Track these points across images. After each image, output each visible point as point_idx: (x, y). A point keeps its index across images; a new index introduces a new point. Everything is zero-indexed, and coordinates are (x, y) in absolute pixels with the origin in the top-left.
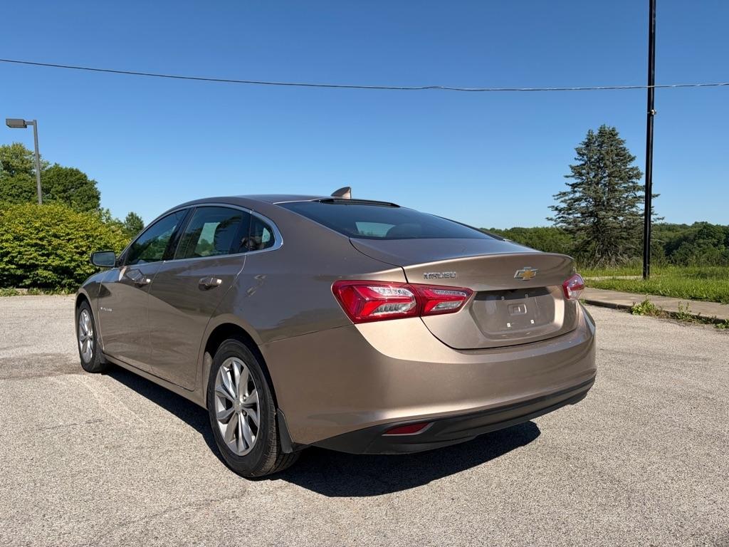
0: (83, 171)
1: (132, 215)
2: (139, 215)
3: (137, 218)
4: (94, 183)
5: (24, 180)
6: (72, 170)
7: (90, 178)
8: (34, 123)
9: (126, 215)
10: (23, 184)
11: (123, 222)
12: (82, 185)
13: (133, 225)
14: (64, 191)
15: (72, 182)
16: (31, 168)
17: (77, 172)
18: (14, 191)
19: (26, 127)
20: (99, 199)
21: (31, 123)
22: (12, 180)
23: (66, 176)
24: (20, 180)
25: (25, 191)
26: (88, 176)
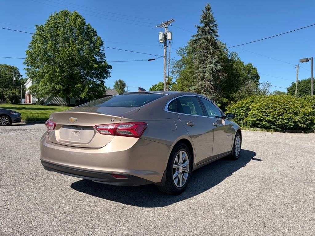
8: (312, 59)
19: (308, 61)
21: (310, 59)
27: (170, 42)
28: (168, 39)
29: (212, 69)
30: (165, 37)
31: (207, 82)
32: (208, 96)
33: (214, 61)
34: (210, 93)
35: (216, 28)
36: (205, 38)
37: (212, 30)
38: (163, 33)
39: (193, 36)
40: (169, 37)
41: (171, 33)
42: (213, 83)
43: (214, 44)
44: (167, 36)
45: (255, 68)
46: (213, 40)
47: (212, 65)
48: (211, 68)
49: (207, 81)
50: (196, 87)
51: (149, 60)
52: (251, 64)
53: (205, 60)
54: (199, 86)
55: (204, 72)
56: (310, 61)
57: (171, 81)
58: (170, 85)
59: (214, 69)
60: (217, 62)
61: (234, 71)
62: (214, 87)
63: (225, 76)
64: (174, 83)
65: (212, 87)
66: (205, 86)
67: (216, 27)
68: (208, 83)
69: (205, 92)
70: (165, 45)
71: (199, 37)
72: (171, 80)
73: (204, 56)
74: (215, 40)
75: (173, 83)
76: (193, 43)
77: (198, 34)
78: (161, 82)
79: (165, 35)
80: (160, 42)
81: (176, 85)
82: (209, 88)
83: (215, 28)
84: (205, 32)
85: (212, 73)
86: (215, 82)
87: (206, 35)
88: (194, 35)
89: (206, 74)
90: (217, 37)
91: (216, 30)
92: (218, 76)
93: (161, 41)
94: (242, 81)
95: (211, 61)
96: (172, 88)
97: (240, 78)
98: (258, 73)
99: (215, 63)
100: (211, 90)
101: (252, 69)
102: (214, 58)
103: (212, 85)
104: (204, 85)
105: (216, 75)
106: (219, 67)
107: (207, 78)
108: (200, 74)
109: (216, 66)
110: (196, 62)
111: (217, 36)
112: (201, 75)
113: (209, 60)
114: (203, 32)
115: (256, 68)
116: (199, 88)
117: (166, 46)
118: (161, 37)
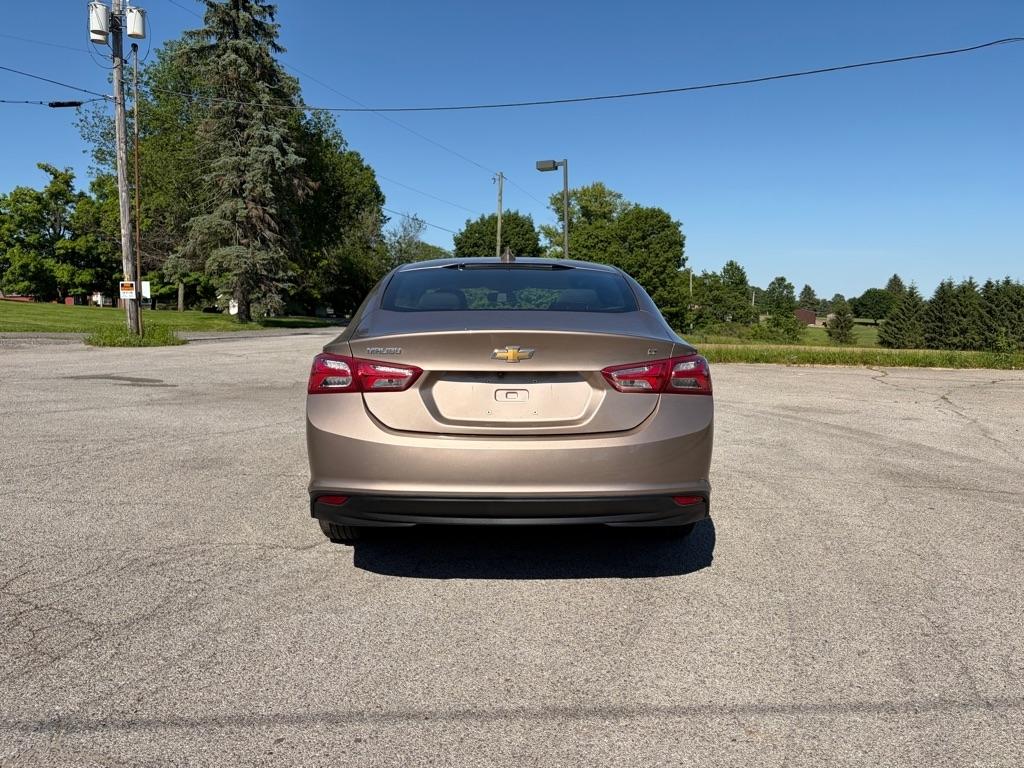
0: (666, 211)
1: (731, 264)
2: (740, 264)
3: (738, 268)
4: (679, 224)
5: (601, 227)
6: (653, 210)
7: (674, 220)
8: (565, 163)
9: (724, 264)
10: (598, 232)
11: (718, 274)
12: (663, 228)
13: (731, 278)
14: (643, 238)
15: (652, 226)
16: (611, 212)
17: (660, 212)
18: (590, 242)
19: (556, 168)
20: (682, 245)
21: (561, 164)
22: (590, 228)
23: (646, 218)
24: (597, 228)
25: (602, 241)
26: (672, 216)
27: (135, 47)
28: (129, 32)
29: (272, 162)
30: (115, 24)
31: (251, 205)
32: (257, 253)
33: (276, 137)
34: (264, 241)
35: (273, 20)
36: (236, 50)
37: (259, 25)
38: (108, 9)
39: (191, 34)
40: (133, 24)
41: (143, 14)
42: (273, 211)
43: (270, 74)
44: (121, 21)
45: (368, 168)
46: (267, 59)
47: (268, 148)
48: (267, 158)
49: (253, 201)
50: (214, 218)
51: (51, 105)
52: (358, 155)
53: (242, 128)
54: (224, 217)
55: (240, 170)
56: (561, 168)
57: (69, 186)
58: (67, 203)
59: (279, 163)
60: (285, 139)
61: (328, 174)
62: (278, 224)
63: (312, 189)
64: (82, 195)
65: (273, 223)
66: (248, 217)
67: (271, 15)
68: (256, 208)
69: (246, 237)
70: (118, 52)
71: (213, 41)
72: (67, 183)
73: (236, 113)
74: (274, 61)
75: (76, 192)
76: (190, 59)
77: (206, 27)
78: (22, 185)
79: (112, 14)
80: (93, 41)
81: (93, 203)
82: (259, 225)
83: (268, 20)
84: (235, 26)
85: (271, 176)
86: (281, 207)
87: (237, 37)
88: (193, 30)
89: (248, 176)
90: (279, 54)
91: (273, 26)
92: (290, 189)
93: (94, 36)
94: (352, 207)
95: (266, 133)
96: (73, 211)
97: (347, 197)
98: (379, 183)
99: (278, 141)
100: (268, 234)
101: (361, 170)
102: (275, 126)
103: (271, 215)
104: (242, 213)
105: (284, 183)
106: (293, 158)
107: (252, 190)
108: (224, 175)
109: (284, 153)
110: (205, 130)
111: (278, 49)
112: (231, 178)
113: (257, 130)
114: (229, 26)
115: (373, 167)
116: (226, 223)
117: (121, 58)
118: (97, 20)
